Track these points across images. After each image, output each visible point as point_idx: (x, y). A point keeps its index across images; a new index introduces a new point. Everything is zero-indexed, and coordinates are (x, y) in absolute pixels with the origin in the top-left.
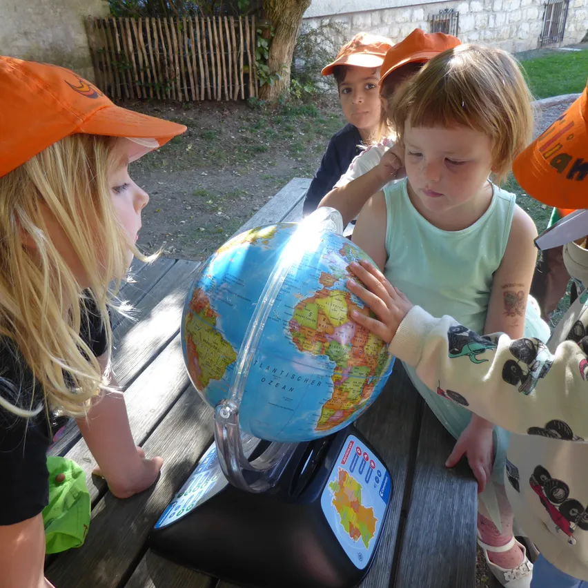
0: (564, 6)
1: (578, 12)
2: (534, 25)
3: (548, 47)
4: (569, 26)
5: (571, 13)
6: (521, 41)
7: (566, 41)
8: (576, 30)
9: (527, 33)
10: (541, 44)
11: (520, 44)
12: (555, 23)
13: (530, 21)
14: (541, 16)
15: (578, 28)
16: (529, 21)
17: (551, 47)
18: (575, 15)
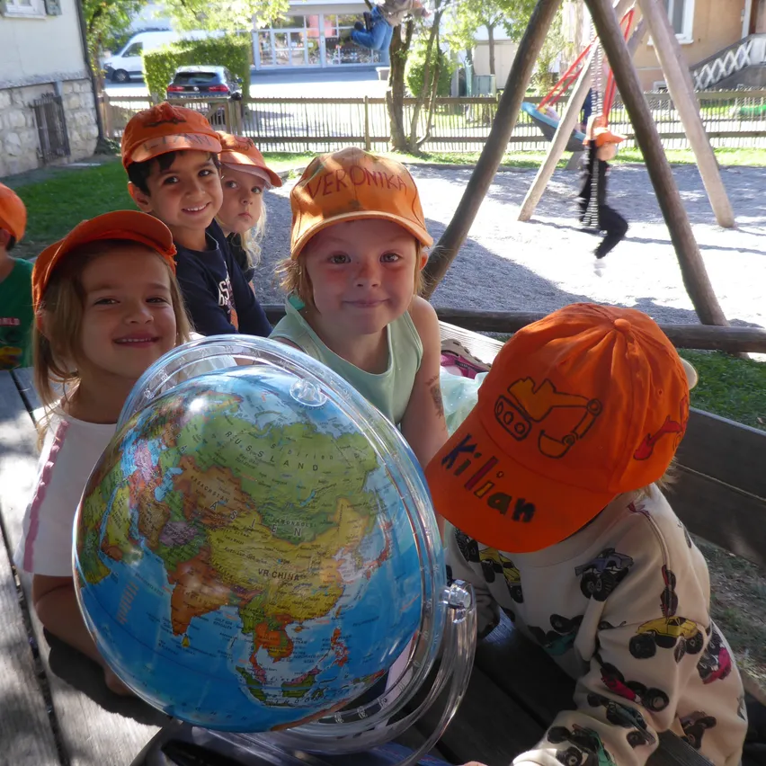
0: (56, 107)
1: (77, 115)
2: (25, 135)
3: (53, 164)
4: (71, 134)
5: (68, 116)
6: (13, 159)
7: (75, 154)
8: (82, 138)
9: (18, 146)
10: (43, 161)
11: (14, 163)
12: (52, 131)
13: (18, 130)
14: (30, 122)
15: (84, 136)
16: (16, 130)
17: (57, 163)
18: (74, 119)
